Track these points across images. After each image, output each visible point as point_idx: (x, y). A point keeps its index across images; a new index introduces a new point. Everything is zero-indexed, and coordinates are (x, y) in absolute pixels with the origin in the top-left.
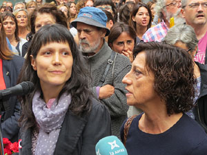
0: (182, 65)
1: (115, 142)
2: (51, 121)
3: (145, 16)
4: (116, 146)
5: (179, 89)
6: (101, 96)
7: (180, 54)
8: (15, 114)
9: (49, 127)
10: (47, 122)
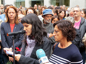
0: (69, 25)
1: (41, 51)
2: (32, 44)
3: (63, 14)
4: (42, 52)
5: (70, 33)
6: (49, 37)
7: (67, 22)
8: (19, 41)
9: (31, 45)
10: (31, 44)
